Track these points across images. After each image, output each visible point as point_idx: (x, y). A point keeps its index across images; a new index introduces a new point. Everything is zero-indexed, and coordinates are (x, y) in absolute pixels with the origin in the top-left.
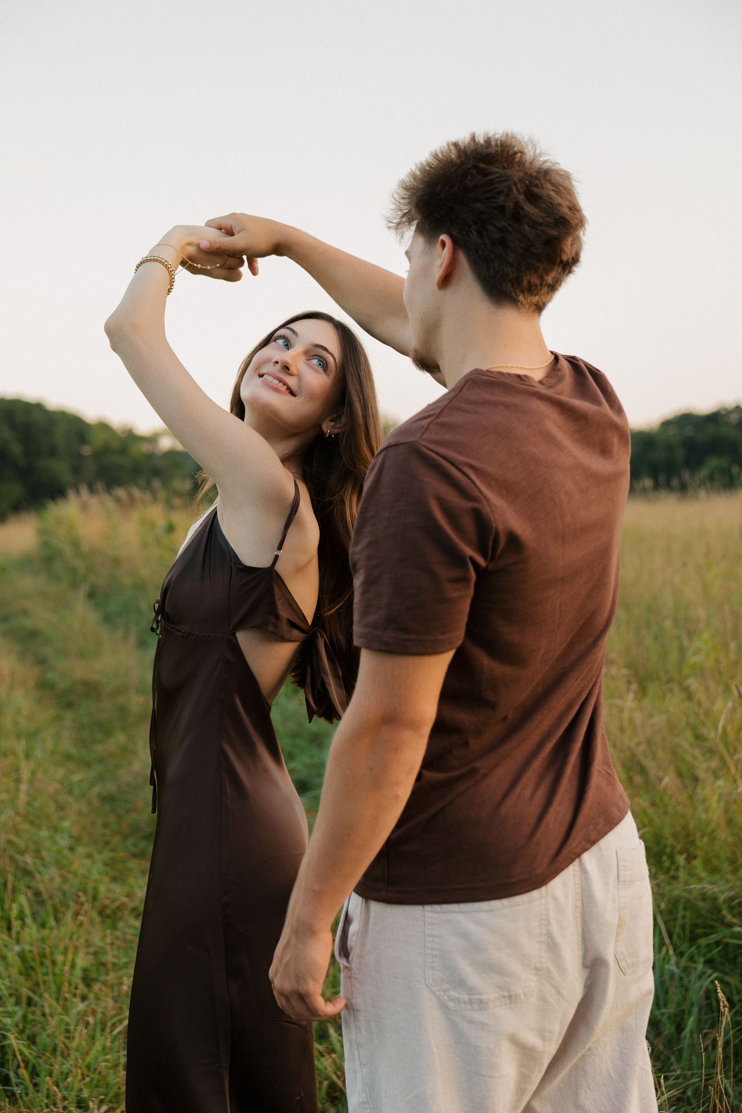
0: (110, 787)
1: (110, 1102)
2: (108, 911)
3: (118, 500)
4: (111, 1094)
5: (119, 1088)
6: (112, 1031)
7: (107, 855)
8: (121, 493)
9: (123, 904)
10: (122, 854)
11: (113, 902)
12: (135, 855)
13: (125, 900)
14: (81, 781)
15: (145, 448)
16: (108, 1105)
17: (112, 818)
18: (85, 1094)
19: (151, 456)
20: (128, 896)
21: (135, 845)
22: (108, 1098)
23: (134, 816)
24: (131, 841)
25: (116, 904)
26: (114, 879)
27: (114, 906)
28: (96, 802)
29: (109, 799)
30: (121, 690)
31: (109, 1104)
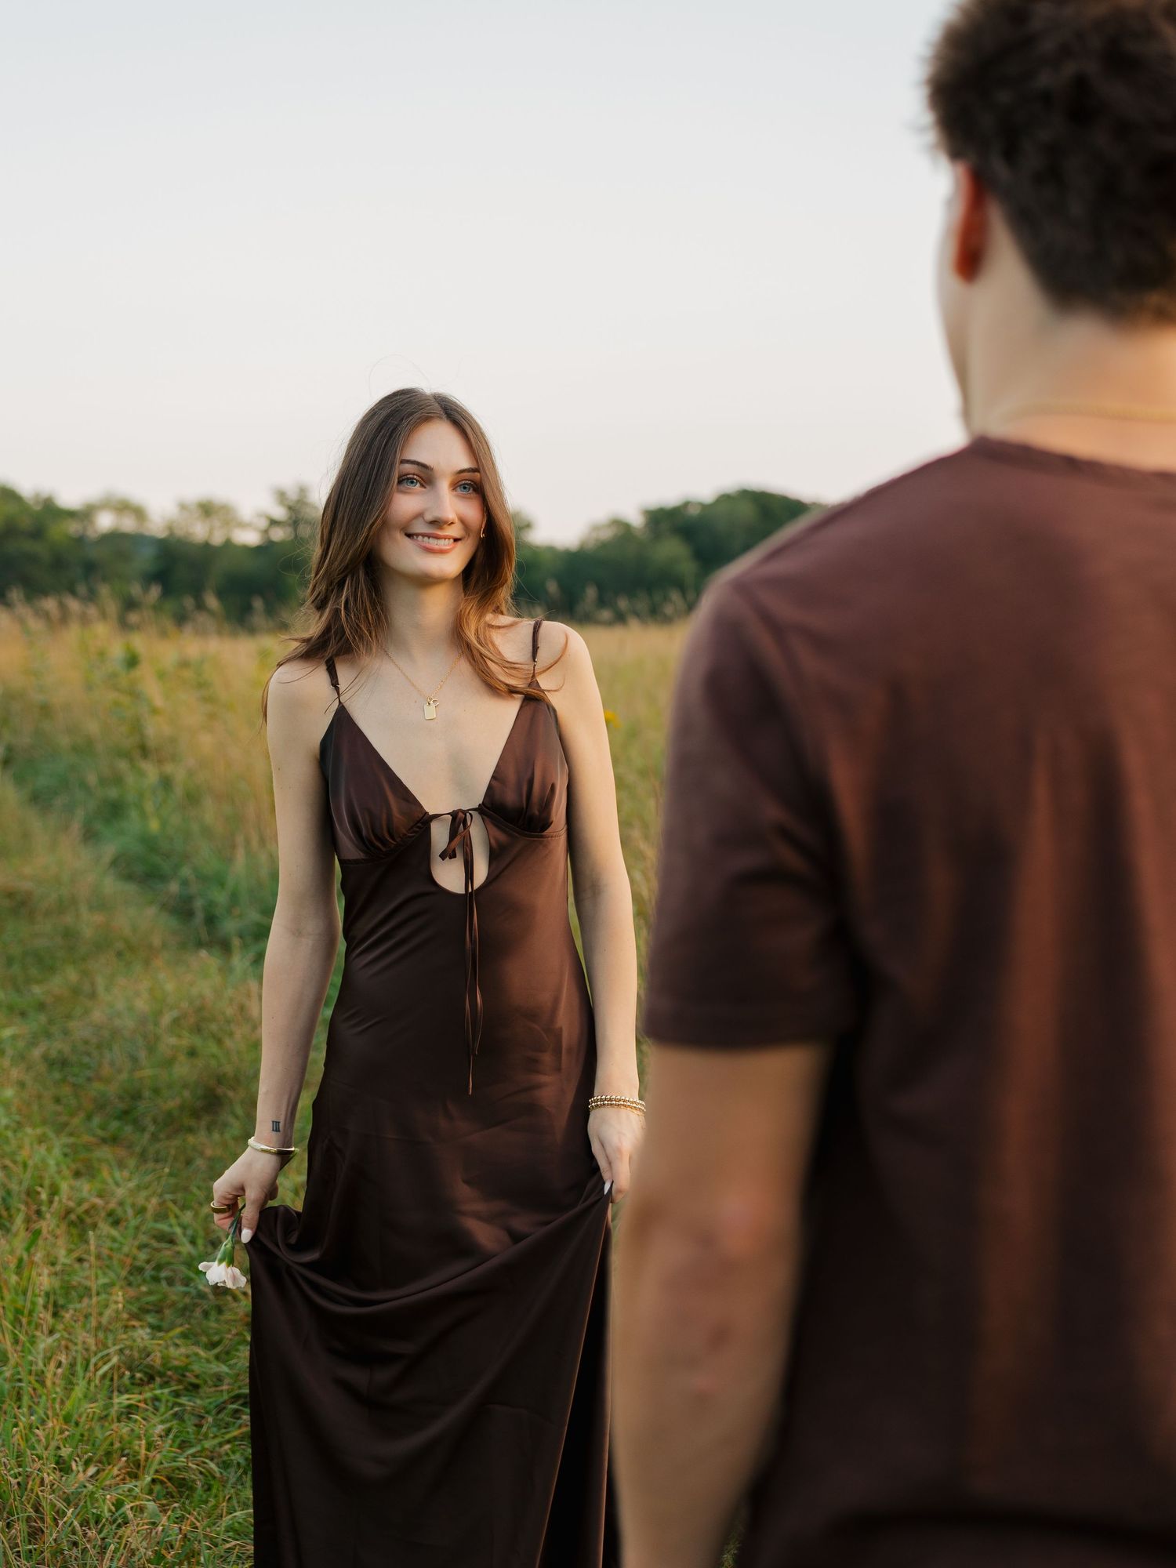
0: (58, 1046)
1: (100, 1462)
2: (73, 1217)
3: (46, 616)
4: (101, 1453)
5: (112, 1444)
6: (97, 1370)
7: (65, 1140)
8: (50, 604)
9: (94, 1207)
10: (86, 1138)
11: (79, 1204)
12: (104, 1141)
13: (99, 1201)
14: (14, 1037)
15: (73, 528)
16: (96, 1466)
17: (66, 1090)
18: (65, 1452)
19: (80, 541)
20: (100, 1196)
21: (103, 1127)
22: (96, 1458)
23: (97, 1086)
24: (96, 1121)
25: (85, 1206)
26: (77, 1174)
27: (81, 1210)
28: (42, 1068)
29: (59, 1063)
30: (65, 905)
31: (99, 1465)
